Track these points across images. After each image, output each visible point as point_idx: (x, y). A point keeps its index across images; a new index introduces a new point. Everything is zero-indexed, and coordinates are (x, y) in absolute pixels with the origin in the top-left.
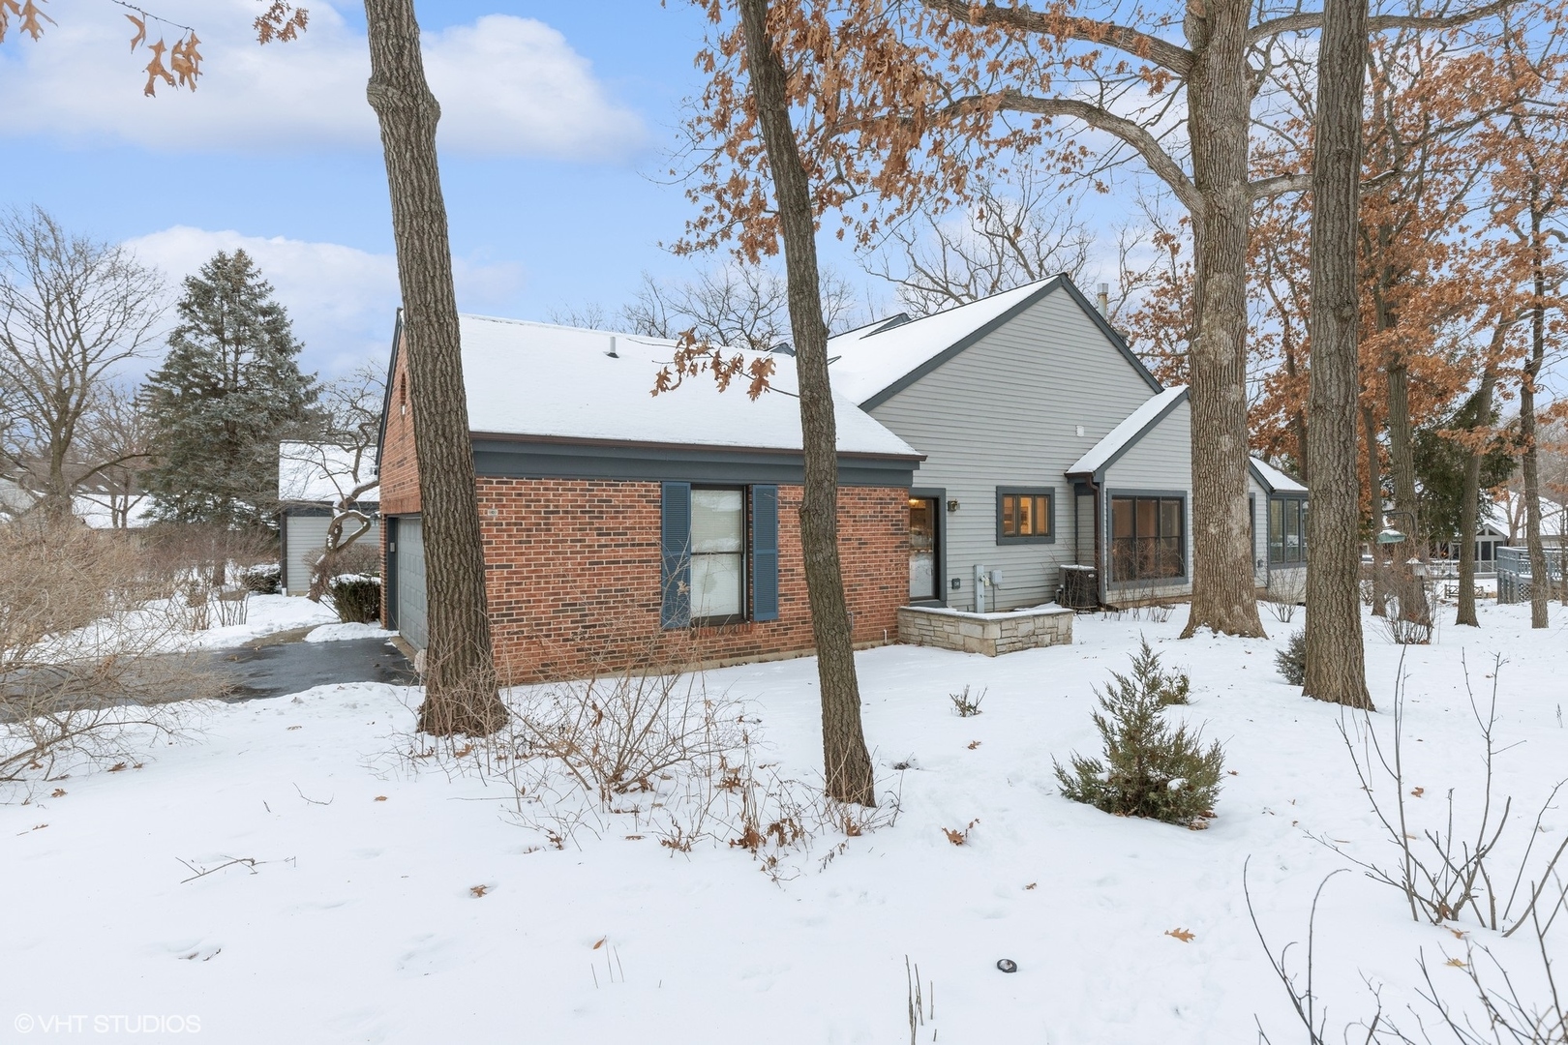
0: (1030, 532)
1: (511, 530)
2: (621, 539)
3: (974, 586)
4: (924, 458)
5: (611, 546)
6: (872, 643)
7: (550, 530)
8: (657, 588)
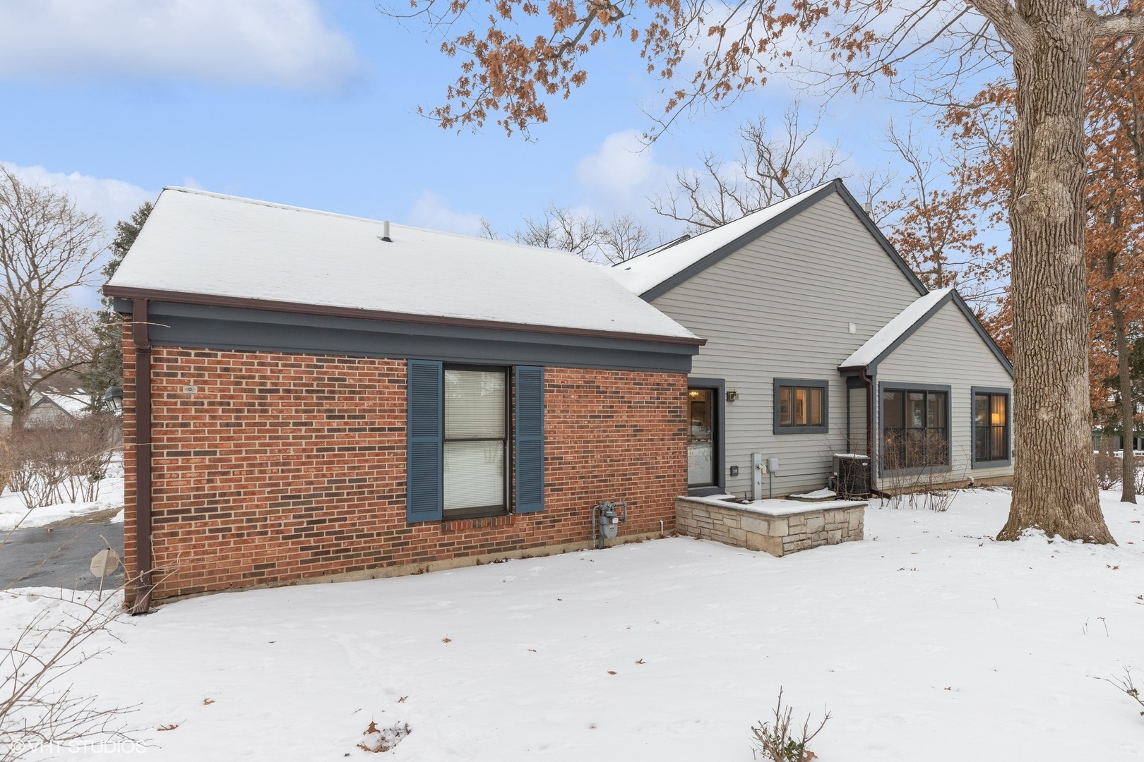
0: (805, 422)
1: (216, 411)
2: (357, 423)
3: (752, 474)
4: (703, 342)
5: (344, 430)
6: (649, 534)
7: (266, 411)
8: (401, 478)
